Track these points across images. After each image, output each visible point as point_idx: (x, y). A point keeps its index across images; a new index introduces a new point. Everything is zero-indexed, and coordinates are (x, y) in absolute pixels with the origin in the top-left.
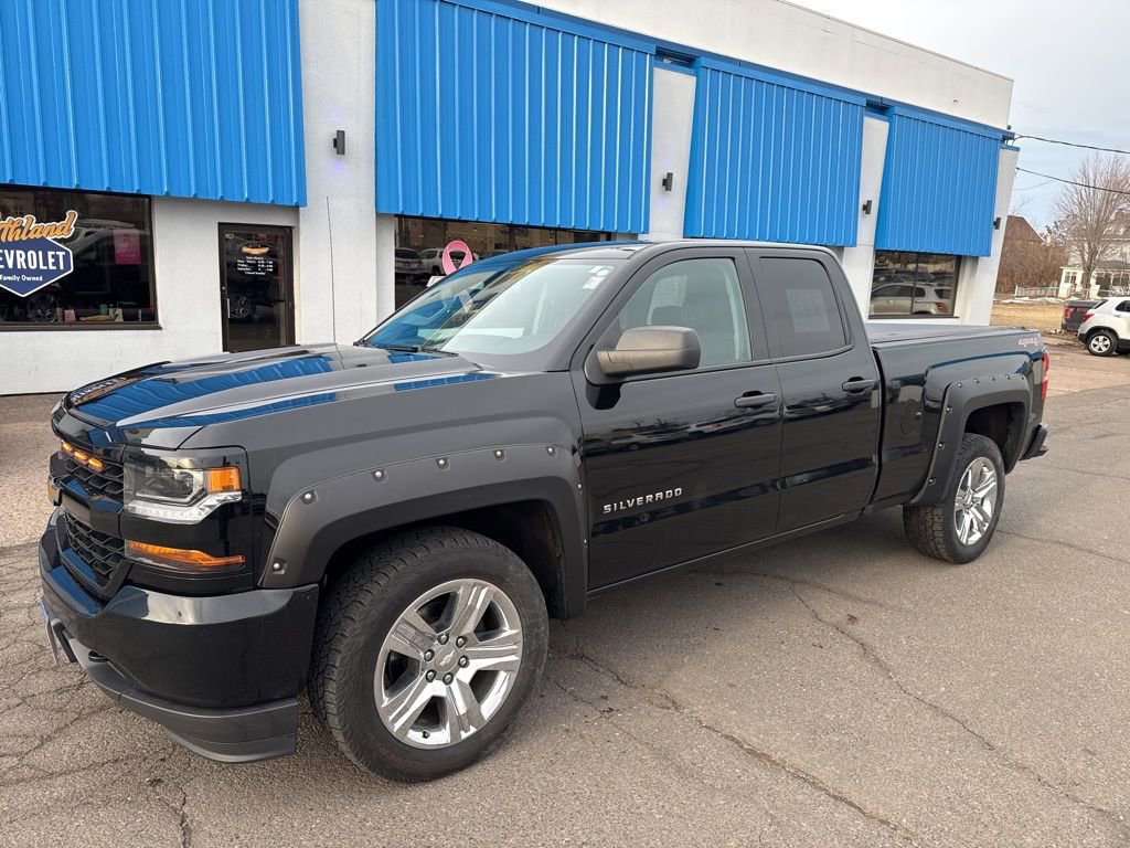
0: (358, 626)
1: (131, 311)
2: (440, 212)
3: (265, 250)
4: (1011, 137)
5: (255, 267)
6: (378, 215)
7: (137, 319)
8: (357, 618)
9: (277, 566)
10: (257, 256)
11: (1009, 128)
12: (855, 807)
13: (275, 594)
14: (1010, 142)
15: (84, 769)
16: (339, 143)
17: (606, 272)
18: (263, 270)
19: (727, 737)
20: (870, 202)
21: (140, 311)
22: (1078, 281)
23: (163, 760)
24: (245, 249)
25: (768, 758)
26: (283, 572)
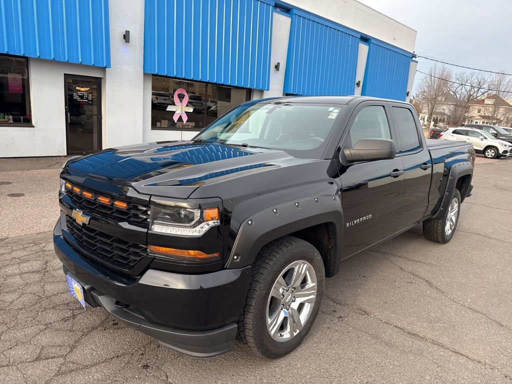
0: (262, 285)
1: (17, 117)
2: (175, 74)
3: (87, 89)
4: (414, 56)
5: (82, 97)
6: (144, 74)
7: (20, 122)
8: (261, 281)
9: (235, 257)
10: (83, 91)
11: (414, 52)
12: (465, 356)
13: (233, 272)
14: (414, 59)
15: (103, 362)
16: (126, 37)
17: (337, 111)
18: (87, 99)
19: (396, 327)
20: (359, 82)
21: (22, 117)
22: (426, 120)
23: (142, 354)
24: (77, 88)
25: (418, 335)
26: (238, 260)
